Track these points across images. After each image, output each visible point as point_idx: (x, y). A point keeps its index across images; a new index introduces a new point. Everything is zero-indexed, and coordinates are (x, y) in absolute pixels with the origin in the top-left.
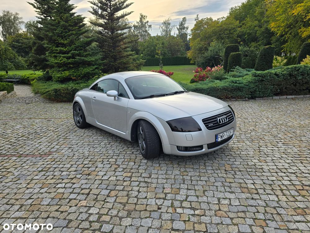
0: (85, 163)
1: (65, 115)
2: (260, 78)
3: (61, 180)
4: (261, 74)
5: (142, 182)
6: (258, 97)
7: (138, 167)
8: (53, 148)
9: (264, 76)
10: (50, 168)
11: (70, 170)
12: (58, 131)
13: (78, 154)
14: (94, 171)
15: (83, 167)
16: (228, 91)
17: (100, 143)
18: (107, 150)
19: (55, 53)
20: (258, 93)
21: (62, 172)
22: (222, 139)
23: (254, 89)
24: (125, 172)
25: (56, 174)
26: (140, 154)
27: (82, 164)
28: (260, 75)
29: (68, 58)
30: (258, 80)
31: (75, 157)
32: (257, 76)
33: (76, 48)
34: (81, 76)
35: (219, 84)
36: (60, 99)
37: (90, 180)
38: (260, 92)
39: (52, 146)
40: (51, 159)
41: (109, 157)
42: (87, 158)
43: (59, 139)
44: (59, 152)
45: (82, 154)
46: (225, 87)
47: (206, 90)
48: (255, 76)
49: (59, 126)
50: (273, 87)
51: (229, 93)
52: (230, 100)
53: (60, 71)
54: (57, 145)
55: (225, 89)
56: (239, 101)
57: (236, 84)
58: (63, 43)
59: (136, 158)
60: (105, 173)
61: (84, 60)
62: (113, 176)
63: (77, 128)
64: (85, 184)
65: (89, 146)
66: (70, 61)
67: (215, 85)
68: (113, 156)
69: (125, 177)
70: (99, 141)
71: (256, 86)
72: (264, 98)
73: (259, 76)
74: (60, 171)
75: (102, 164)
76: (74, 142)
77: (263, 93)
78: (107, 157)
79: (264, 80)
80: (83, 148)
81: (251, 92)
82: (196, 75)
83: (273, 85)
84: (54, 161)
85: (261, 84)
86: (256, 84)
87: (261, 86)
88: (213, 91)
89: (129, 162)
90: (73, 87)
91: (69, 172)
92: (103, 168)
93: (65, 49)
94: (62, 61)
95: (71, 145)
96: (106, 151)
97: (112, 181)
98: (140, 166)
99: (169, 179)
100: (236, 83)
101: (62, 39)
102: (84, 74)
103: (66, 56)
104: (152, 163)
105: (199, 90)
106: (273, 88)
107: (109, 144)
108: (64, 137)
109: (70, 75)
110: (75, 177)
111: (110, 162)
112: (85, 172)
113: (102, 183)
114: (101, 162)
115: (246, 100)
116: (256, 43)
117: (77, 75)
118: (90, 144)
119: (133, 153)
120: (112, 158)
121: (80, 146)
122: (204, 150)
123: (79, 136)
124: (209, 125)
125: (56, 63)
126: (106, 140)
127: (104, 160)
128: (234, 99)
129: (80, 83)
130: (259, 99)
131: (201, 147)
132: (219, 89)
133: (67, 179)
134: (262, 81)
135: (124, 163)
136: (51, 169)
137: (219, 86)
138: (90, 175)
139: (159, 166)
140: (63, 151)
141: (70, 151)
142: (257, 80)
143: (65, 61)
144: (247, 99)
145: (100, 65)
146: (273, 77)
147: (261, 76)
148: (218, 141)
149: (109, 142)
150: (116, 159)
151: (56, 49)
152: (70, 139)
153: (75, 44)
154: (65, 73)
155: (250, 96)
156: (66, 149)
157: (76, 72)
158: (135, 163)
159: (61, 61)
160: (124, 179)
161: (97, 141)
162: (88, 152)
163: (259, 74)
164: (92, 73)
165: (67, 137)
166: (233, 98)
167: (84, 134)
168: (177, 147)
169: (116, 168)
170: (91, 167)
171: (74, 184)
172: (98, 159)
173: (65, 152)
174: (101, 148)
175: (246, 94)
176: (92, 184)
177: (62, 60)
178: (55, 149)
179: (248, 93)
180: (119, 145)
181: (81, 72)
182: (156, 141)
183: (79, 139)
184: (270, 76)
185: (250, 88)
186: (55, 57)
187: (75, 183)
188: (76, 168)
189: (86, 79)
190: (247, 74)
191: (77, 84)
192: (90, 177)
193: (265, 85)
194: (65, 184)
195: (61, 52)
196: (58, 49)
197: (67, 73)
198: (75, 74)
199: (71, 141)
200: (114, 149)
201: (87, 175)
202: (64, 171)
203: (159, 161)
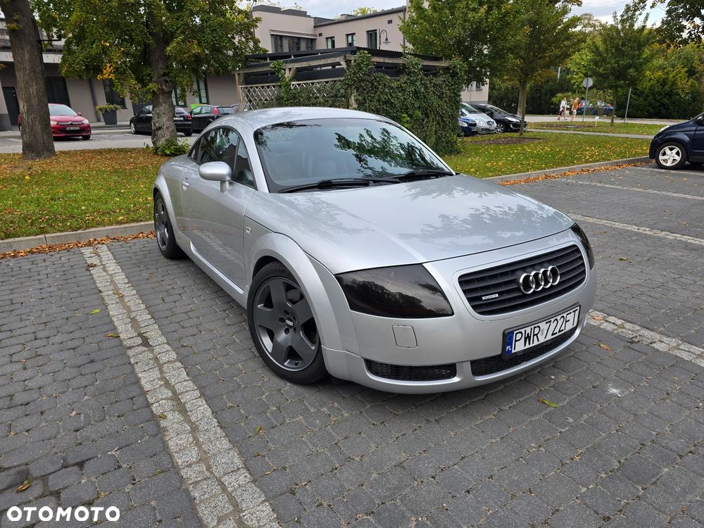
22: (528, 346)
122: (458, 378)
124: (484, 298)
131: (450, 370)
148: (513, 351)
168: (367, 361)
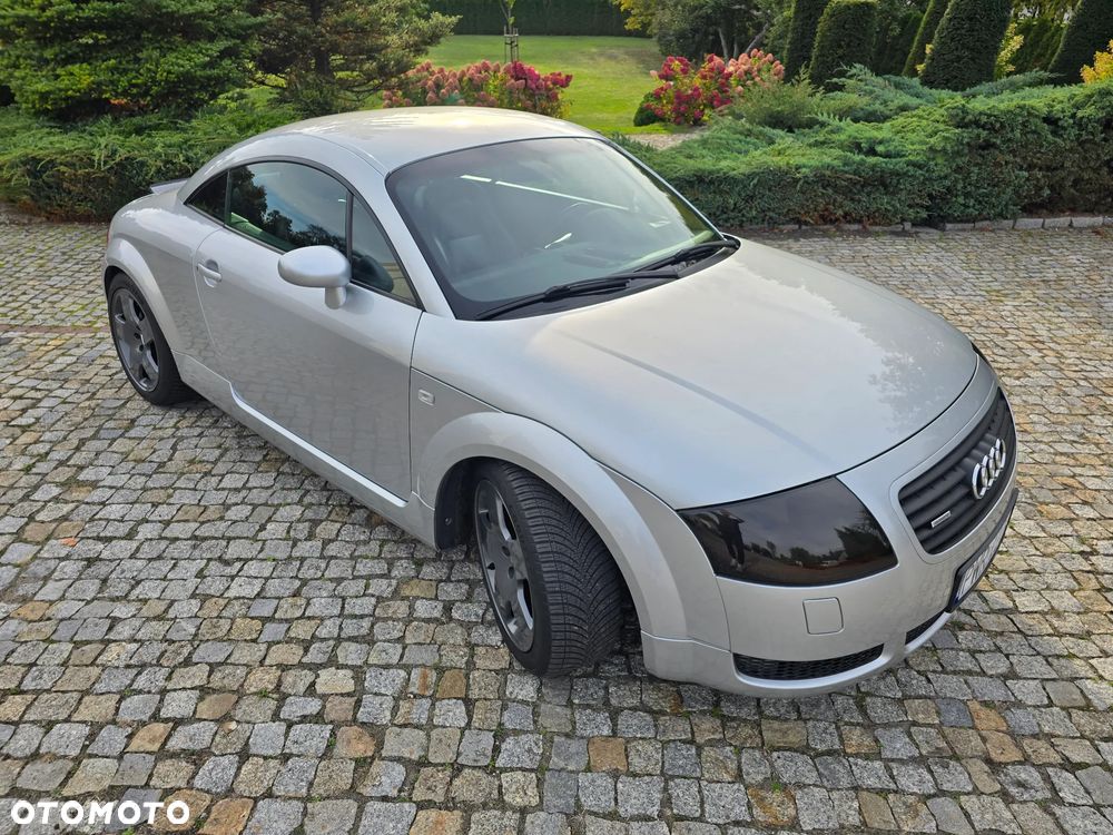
0: (177, 705)
2: (978, 136)
4: (989, 116)
6: (955, 220)
7: (496, 750)
9: (998, 125)
12: (38, 420)
13: (137, 623)
14: (230, 792)
15: (163, 754)
16: (836, 189)
17: (263, 528)
18: (305, 582)
20: (961, 200)
23: (947, 183)
24: (420, 806)
26: (490, 624)
28: (984, 118)
30: (968, 144)
32: (967, 126)
34: (152, 92)
35: (795, 154)
36: (61, 206)
38: (967, 195)
41: (315, 655)
42: (187, 662)
43: (37, 488)
44: (23, 601)
45: (158, 618)
46: (828, 173)
47: (743, 180)
48: (962, 124)
49: (44, 385)
50: (1026, 174)
51: (839, 199)
52: (839, 229)
53: (47, 62)
54: (19, 535)
55: (823, 179)
56: (877, 234)
57: (872, 160)
59: (471, 665)
65: (197, 553)
67: (781, 161)
68: (339, 640)
70: (255, 507)
71: (959, 169)
72: (979, 225)
73: (977, 123)
75: (276, 717)
76: (114, 511)
77: (980, 203)
78: (306, 650)
79: (994, 145)
80: (165, 567)
81: (931, 196)
82: (662, 89)
83: (1031, 167)
85: (979, 160)
86: (959, 161)
87: (976, 170)
88: (770, 190)
89: (434, 699)
90: (114, 152)
92: (285, 758)
94: (48, 13)
95: (98, 538)
96: (296, 594)
98: (500, 734)
100: (872, 152)
102: (167, 81)
104: (570, 704)
105: (711, 182)
106: (1028, 179)
107: (310, 537)
108: (63, 474)
109: (99, 84)
111: (324, 697)
114: (272, 704)
115: (904, 233)
117: (135, 86)
119: (448, 608)
120: (332, 662)
121: (147, 551)
122: (883, 660)
123: (147, 468)
124: (933, 523)
125: (21, 21)
126: (295, 496)
127: (289, 678)
128: (855, 227)
129: (150, 128)
130: (960, 226)
132: (796, 181)
134: (988, 145)
135: (404, 706)
137: (798, 168)
139: (614, 734)
140: (50, 590)
141: (91, 587)
142: (966, 140)
143: (64, 13)
144: (908, 226)
145: (243, 39)
146: (1034, 132)
147: (983, 127)
148: (961, 596)
149: (309, 514)
150: (358, 673)
152: (94, 485)
154: (72, 74)
155: (924, 214)
156: (71, 568)
157: (125, 71)
158: (469, 703)
161: (247, 510)
162: (195, 603)
163: (981, 113)
164: (209, 78)
165: (81, 468)
166: (849, 222)
167: (174, 448)
168: (736, 656)
169: (362, 764)
170: (208, 752)
172: (249, 668)
173: (63, 597)
174: (267, 569)
175: (910, 206)
178: (7, 576)
179: (918, 201)
180: (366, 543)
181: (149, 70)
183: (145, 489)
184: (1023, 124)
185: (930, 179)
188: (120, 757)
189: (178, 106)
190: (904, 108)
191: (139, 131)
193: (997, 165)
197: (81, 77)
198: (124, 82)
199: (103, 504)
200: (339, 580)
203: (606, 688)
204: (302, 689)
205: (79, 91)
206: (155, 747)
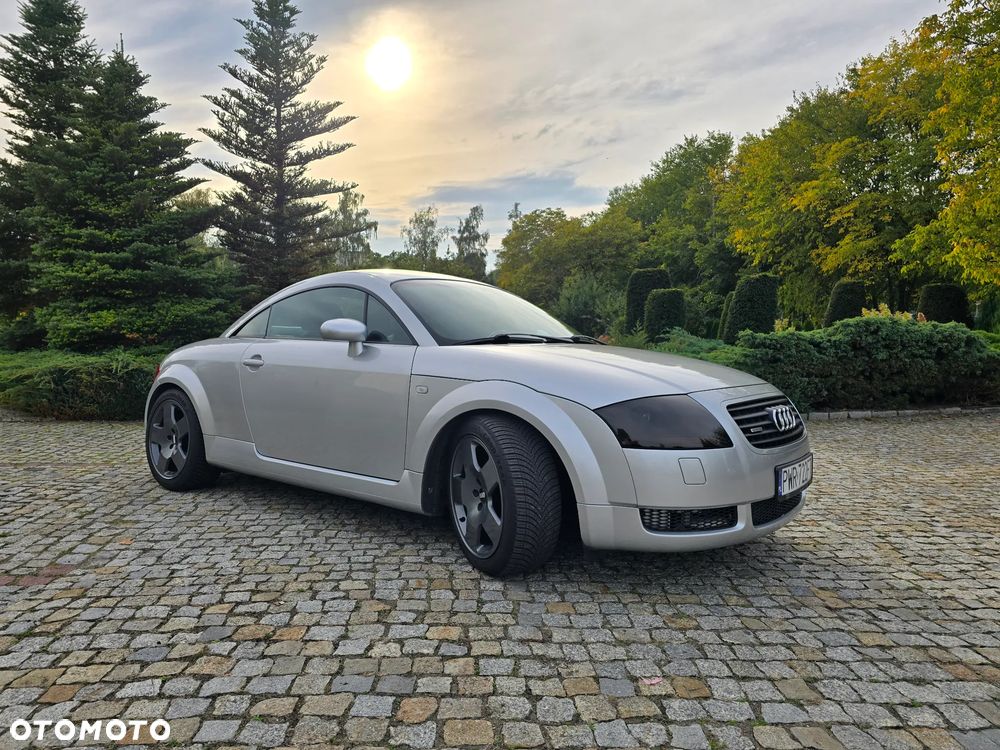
0: (231, 597)
1: (100, 455)
3: (137, 667)
4: (771, 340)
5: (526, 658)
7: (480, 607)
8: (70, 551)
10: (67, 623)
11: (169, 626)
12: (81, 498)
13: (192, 570)
14: (287, 625)
15: (231, 614)
17: (277, 533)
18: (317, 552)
19: (68, 245)
21: (133, 634)
22: (791, 490)
24: (430, 625)
25: (103, 642)
26: (463, 564)
27: (221, 601)
28: (768, 342)
29: (119, 266)
30: (761, 358)
31: (178, 581)
32: (757, 347)
33: (150, 236)
34: (159, 330)
36: (71, 408)
37: (279, 660)
39: (63, 546)
40: (64, 589)
41: (334, 576)
42: (238, 582)
43: (90, 524)
44: (96, 567)
45: (208, 568)
48: (753, 345)
49: (80, 485)
50: (807, 379)
53: (80, 310)
54: (83, 541)
58: (106, 215)
59: (452, 577)
60: (340, 631)
61: (176, 273)
62: (384, 638)
63: (160, 491)
64: (265, 675)
65: (229, 544)
66: (122, 275)
68: (351, 571)
69: (441, 641)
70: (268, 526)
73: (763, 345)
74: (119, 631)
75: (313, 598)
76: (158, 531)
78: (328, 576)
79: (779, 360)
80: (205, 550)
83: (809, 375)
84: (84, 596)
85: (772, 370)
89: (429, 590)
90: (128, 364)
91: (169, 635)
92: (325, 612)
93: (108, 236)
94: (92, 275)
95: (148, 541)
96: (313, 556)
97: (384, 661)
98: (481, 601)
99: (634, 642)
101: (103, 200)
102: (173, 322)
103: (110, 258)
104: (528, 591)
106: (809, 383)
107: (315, 536)
108: (109, 519)
109: (120, 323)
110: (205, 652)
111: (347, 591)
112: (246, 630)
113: (341, 668)
114: (309, 594)
116: (692, 286)
117: (148, 325)
118: (231, 536)
120: (348, 579)
121: (189, 544)
122: (740, 526)
123: (177, 514)
124: (752, 430)
125: (69, 281)
126: (299, 521)
127: (318, 585)
129: (154, 353)
131: (728, 515)
133: (166, 659)
134: (776, 360)
135: (407, 593)
136: (77, 627)
138: (275, 641)
139: (563, 600)
140: (116, 562)
141: (151, 560)
143: (105, 275)
145: (232, 301)
146: (805, 351)
147: (769, 347)
148: (782, 494)
149: (311, 527)
150: (369, 582)
151: (75, 231)
152: (137, 522)
153: (150, 223)
154: (99, 317)
156: (130, 554)
157: (140, 316)
158: (456, 592)
159: (88, 273)
160: (442, 651)
161: (261, 528)
162: (235, 563)
163: (765, 338)
164: (204, 322)
165: (124, 516)
167: (196, 507)
168: (642, 511)
169: (383, 613)
170: (266, 612)
171: (206, 678)
172: (287, 583)
173: (128, 564)
174: (287, 548)
176: (298, 675)
177: (96, 269)
178: (80, 558)
180: (357, 538)
181: (160, 315)
182: (549, 494)
183: (177, 522)
184: (796, 345)
186: (69, 260)
187: (210, 677)
188: (199, 617)
189: (177, 341)
191: (147, 354)
192: (273, 649)
193: (785, 373)
194: (164, 682)
195: (93, 244)
196: (84, 231)
197: (108, 318)
198: (139, 323)
199: (147, 528)
200: (342, 551)
201: (258, 640)
202: (141, 633)
203: (553, 586)
204: (329, 589)
205: (102, 328)
206: (226, 611)
